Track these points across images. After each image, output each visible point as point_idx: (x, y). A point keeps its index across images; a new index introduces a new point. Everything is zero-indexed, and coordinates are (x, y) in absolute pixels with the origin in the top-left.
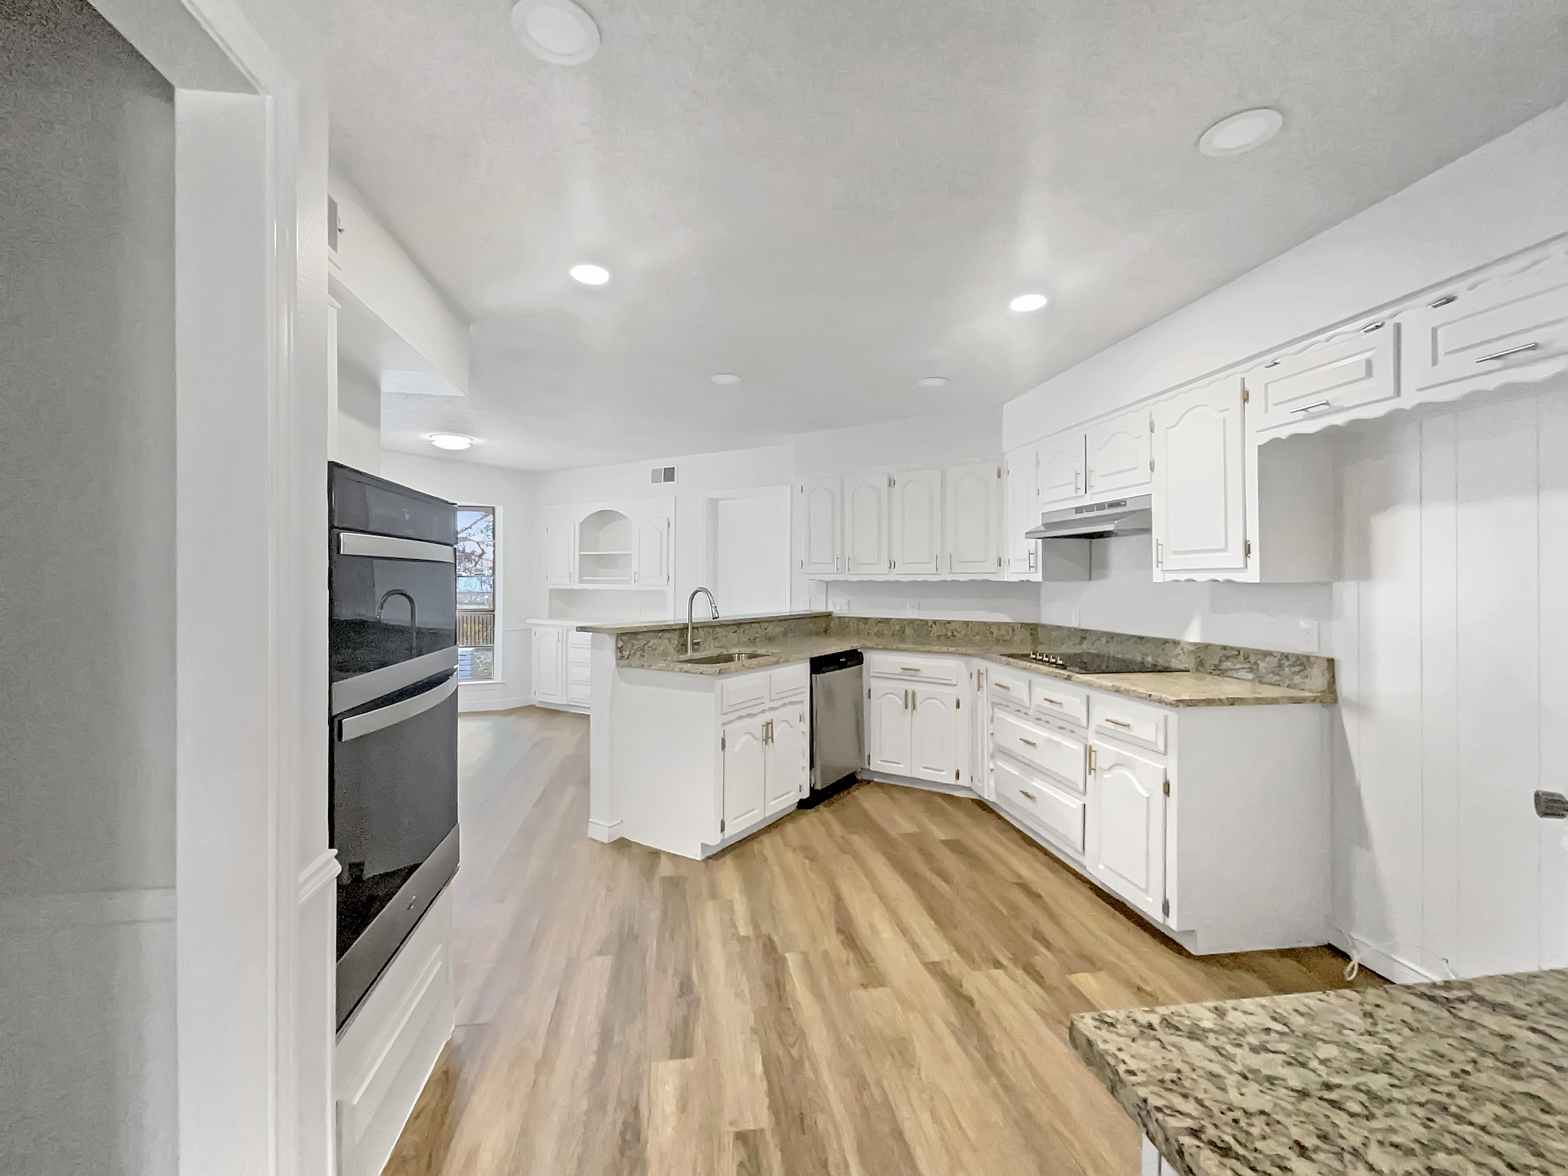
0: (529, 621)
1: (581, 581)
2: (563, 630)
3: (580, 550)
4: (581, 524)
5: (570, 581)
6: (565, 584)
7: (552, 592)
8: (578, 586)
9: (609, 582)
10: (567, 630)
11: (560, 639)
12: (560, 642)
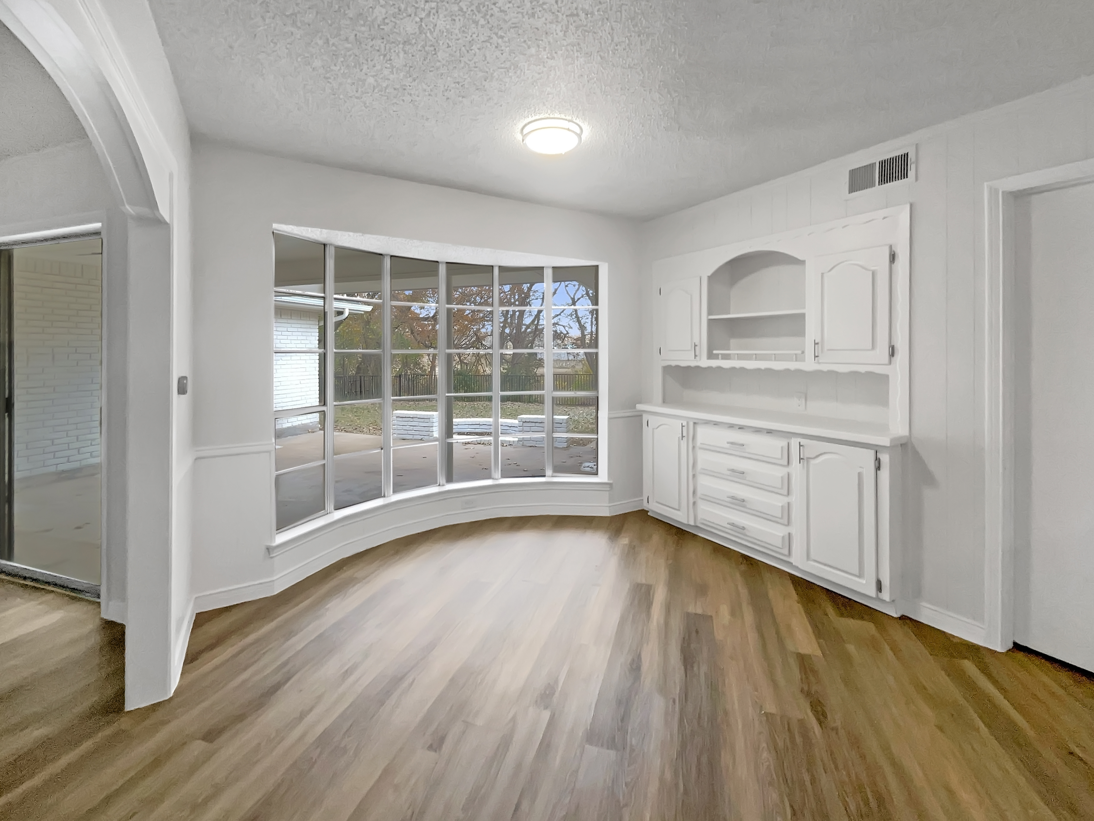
0: (640, 407)
1: (711, 356)
2: (688, 423)
3: (709, 313)
4: (709, 278)
5: (695, 356)
6: (687, 360)
7: (668, 370)
8: (704, 362)
9: (757, 358)
10: (695, 423)
11: (685, 434)
12: (685, 439)
